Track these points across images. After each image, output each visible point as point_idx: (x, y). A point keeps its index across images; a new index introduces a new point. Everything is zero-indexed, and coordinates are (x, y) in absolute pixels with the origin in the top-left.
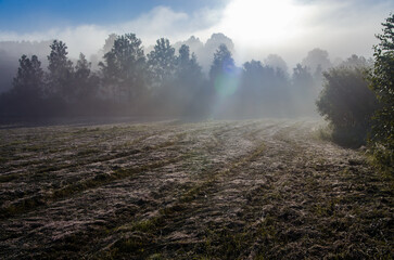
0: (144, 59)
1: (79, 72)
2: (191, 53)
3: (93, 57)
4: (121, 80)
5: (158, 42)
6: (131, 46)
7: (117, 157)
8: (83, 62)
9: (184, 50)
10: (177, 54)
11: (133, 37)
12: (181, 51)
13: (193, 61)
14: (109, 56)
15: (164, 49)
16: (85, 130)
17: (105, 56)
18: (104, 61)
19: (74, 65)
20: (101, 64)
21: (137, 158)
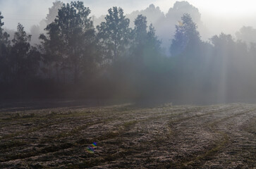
0: (93, 31)
1: (17, 46)
2: (148, 24)
3: (34, 28)
4: (65, 56)
5: (110, 11)
6: (78, 16)
8: (21, 33)
9: (141, 20)
10: (132, 26)
11: (80, 5)
12: (136, 22)
13: (151, 34)
14: (52, 28)
15: (117, 20)
16: (17, 117)
17: (47, 28)
18: (45, 33)
19: (11, 38)
20: (42, 37)
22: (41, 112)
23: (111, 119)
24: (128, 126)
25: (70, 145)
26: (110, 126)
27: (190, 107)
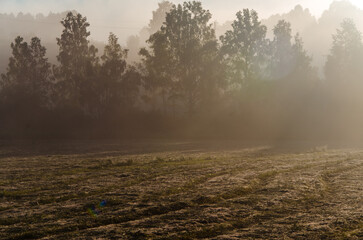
0: (215, 43)
1: (107, 65)
2: (293, 34)
3: (132, 40)
4: (175, 79)
5: (238, 15)
6: (193, 22)
7: (146, 214)
8: (113, 46)
9: (282, 28)
10: (270, 36)
11: (197, 7)
12: (276, 31)
13: (298, 46)
14: (157, 39)
15: (249, 28)
16: (108, 164)
17: (150, 40)
18: (148, 46)
19: (99, 54)
20: (143, 52)
21: (178, 217)
22: (141, 158)
23: (240, 169)
24: (264, 178)
25: (184, 205)
26: (239, 179)
27: (353, 152)
